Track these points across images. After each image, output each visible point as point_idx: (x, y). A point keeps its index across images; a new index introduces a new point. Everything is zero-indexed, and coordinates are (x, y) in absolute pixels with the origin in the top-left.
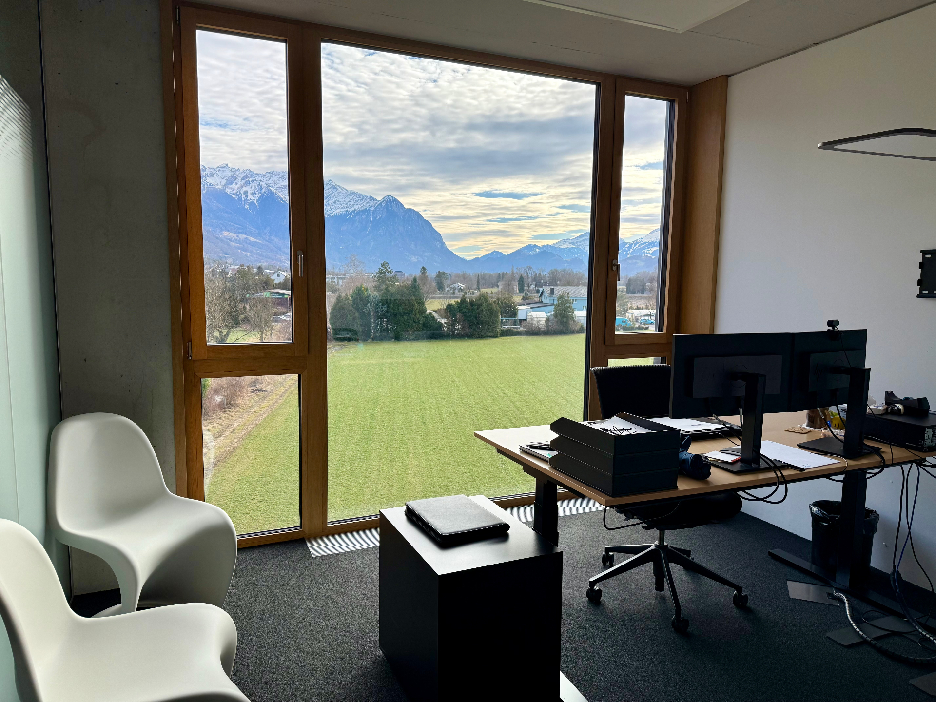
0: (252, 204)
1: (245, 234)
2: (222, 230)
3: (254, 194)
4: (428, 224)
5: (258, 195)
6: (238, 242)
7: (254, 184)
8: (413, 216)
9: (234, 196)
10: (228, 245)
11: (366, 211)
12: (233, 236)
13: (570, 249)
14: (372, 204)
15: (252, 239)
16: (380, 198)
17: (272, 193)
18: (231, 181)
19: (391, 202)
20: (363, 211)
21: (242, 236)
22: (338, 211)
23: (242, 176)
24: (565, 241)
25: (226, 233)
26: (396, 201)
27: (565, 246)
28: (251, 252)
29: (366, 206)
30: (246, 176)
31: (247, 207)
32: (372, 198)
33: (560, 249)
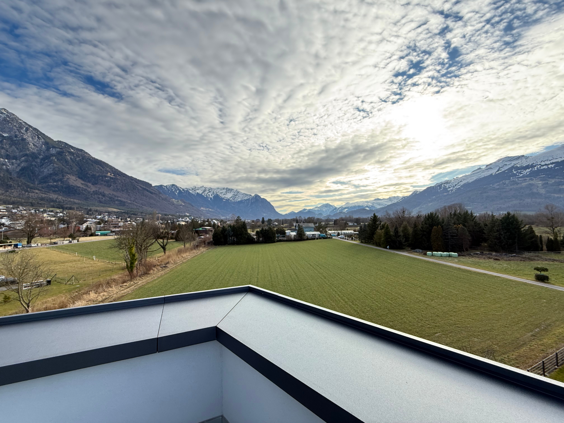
0: (211, 198)
1: (208, 208)
2: (201, 207)
3: (212, 195)
4: (269, 203)
5: (213, 195)
6: (206, 211)
7: (212, 192)
8: (264, 200)
9: (205, 196)
10: (202, 212)
11: (248, 199)
12: (204, 209)
13: (318, 210)
14: (250, 197)
15: (210, 210)
16: (253, 195)
17: (217, 194)
18: (205, 191)
19: (257, 197)
20: (247, 199)
21: (207, 209)
22: (239, 200)
23: (208, 189)
24: (316, 207)
25: (202, 208)
26: (258, 195)
27: (316, 209)
28: (210, 214)
29: (248, 198)
30: (209, 190)
31: (209, 199)
32: (250, 195)
33: (315, 210)
